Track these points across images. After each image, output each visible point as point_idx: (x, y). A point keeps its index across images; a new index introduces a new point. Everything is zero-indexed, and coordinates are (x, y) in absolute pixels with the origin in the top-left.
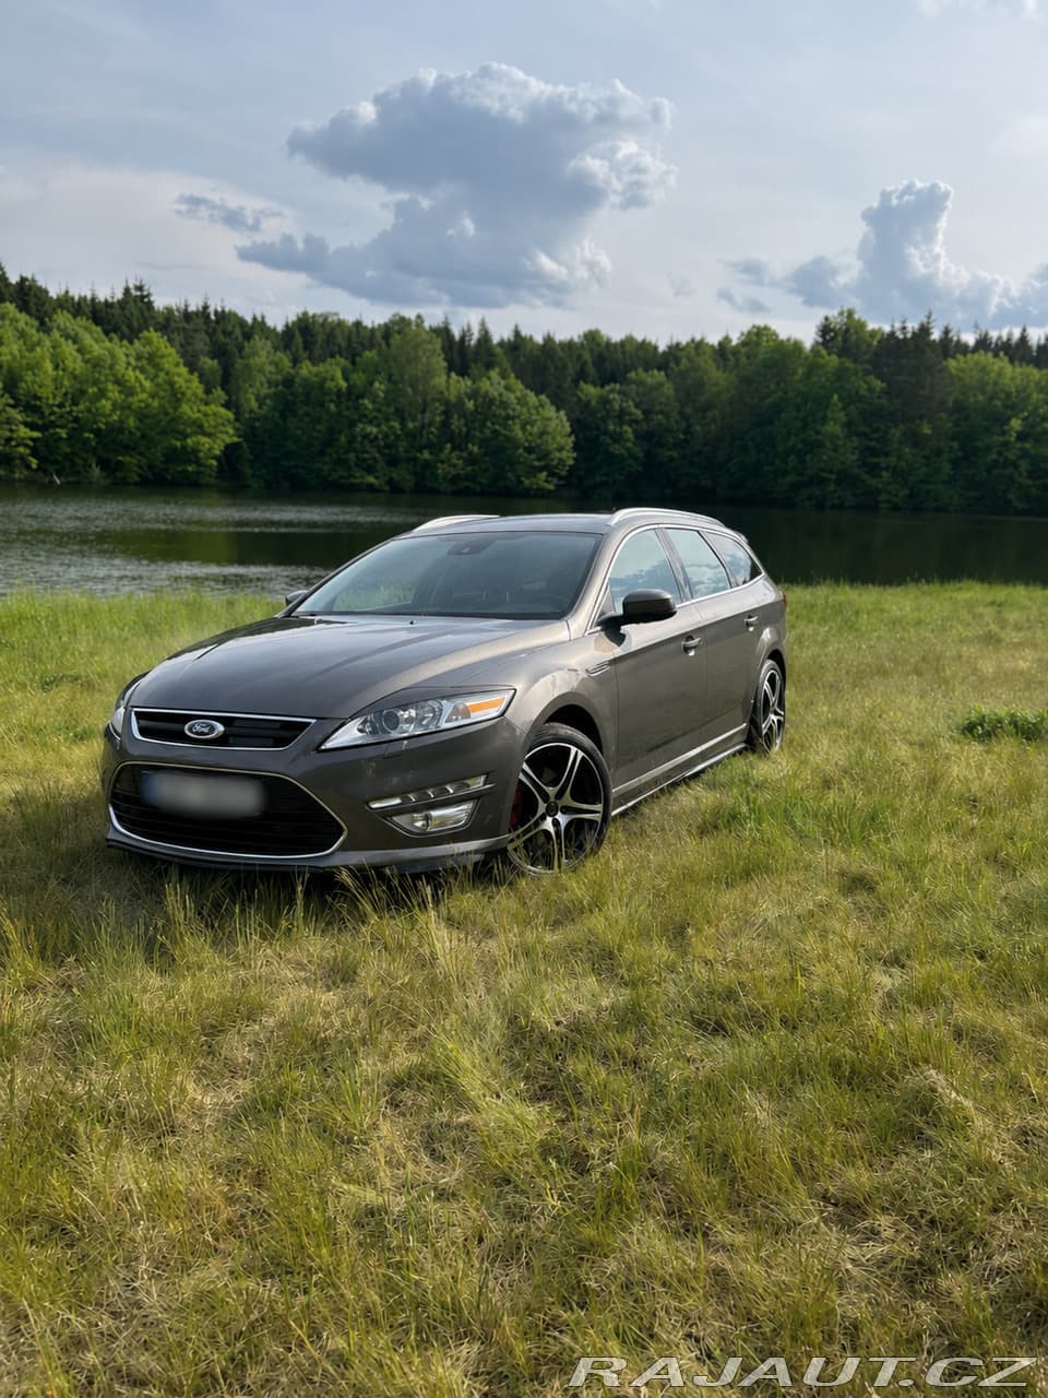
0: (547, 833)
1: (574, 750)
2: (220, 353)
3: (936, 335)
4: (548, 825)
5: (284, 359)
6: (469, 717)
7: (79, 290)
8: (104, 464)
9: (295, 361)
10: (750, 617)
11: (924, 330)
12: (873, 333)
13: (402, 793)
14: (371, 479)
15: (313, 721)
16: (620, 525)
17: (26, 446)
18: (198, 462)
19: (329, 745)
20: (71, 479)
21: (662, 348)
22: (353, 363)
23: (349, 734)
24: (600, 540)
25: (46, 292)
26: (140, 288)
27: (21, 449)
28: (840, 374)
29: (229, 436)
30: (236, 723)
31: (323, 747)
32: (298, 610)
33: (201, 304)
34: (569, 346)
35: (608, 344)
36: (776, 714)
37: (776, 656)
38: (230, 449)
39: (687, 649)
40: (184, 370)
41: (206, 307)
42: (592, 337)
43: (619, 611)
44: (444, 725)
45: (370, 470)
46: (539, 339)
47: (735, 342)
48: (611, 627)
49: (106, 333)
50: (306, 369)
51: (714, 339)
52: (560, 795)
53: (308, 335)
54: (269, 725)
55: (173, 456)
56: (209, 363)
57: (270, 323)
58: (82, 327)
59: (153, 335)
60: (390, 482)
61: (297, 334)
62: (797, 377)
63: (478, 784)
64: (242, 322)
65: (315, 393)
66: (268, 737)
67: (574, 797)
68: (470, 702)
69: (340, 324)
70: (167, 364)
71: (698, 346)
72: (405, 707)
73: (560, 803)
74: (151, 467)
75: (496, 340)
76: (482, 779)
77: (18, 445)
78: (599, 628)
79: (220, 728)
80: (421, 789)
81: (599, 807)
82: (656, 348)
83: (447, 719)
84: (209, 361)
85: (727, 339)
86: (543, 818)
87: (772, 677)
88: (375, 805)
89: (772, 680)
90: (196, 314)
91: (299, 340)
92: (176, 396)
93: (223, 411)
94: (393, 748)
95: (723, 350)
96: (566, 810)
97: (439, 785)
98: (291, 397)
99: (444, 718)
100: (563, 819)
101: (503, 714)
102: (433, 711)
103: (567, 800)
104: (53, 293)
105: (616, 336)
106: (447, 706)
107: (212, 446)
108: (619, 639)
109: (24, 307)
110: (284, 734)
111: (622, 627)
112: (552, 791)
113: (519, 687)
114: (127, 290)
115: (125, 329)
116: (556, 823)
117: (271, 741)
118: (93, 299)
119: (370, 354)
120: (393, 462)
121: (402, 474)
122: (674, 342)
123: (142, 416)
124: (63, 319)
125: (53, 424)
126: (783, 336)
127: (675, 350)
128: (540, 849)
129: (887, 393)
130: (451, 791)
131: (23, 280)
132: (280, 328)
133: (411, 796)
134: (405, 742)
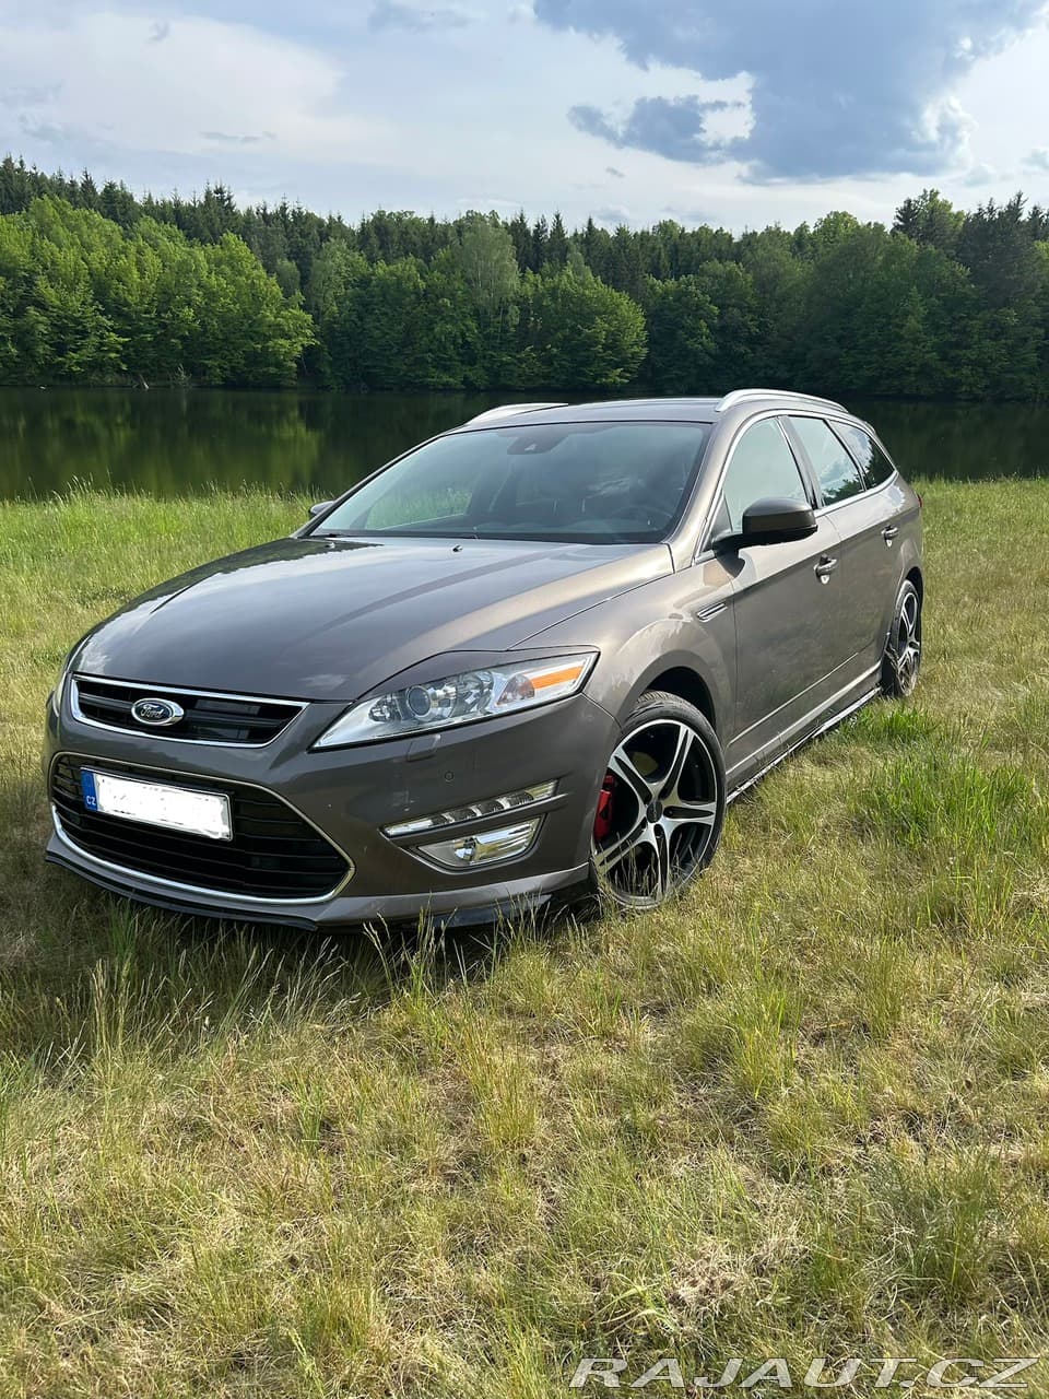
0: (646, 846)
1: (684, 728)
2: (298, 255)
3: (1025, 216)
4: (649, 835)
5: (359, 259)
6: (532, 694)
7: (162, 194)
8: (191, 369)
9: (372, 260)
10: (889, 529)
11: (1014, 210)
12: (959, 216)
13: (434, 814)
14: (446, 378)
15: (304, 705)
16: (733, 410)
17: (117, 352)
18: (279, 365)
19: (323, 742)
20: (159, 383)
21: (737, 238)
22: (428, 262)
23: (357, 725)
24: (710, 429)
25: (131, 198)
26: (220, 191)
27: (113, 355)
28: (922, 259)
29: (307, 339)
30: (199, 705)
31: (317, 745)
32: (322, 526)
33: (279, 204)
34: (644, 236)
35: (683, 235)
36: (911, 645)
37: (914, 575)
38: (308, 350)
39: (819, 574)
40: (263, 272)
41: (284, 208)
42: (666, 228)
43: (738, 529)
44: (494, 708)
45: (446, 369)
46: (612, 233)
47: (811, 230)
48: (727, 550)
49: (189, 237)
50: (381, 269)
51: (790, 228)
52: (664, 793)
53: (385, 234)
54: (245, 709)
55: (254, 359)
56: (288, 265)
57: (346, 223)
58: (163, 233)
59: (231, 237)
60: (466, 381)
61: (373, 235)
62: (876, 266)
63: (544, 794)
64: (321, 222)
65: (392, 294)
66: (240, 727)
67: (683, 796)
68: (532, 674)
69: (415, 222)
70: (247, 267)
71: (774, 235)
72: (438, 683)
73: (665, 804)
74: (233, 369)
75: (569, 234)
76: (550, 787)
77: (109, 351)
78: (711, 553)
79: (177, 711)
80: (463, 805)
81: (712, 807)
82: (731, 238)
83: (500, 699)
84: (286, 262)
85: (803, 228)
86: (643, 824)
87: (910, 599)
88: (393, 831)
89: (909, 605)
90: (276, 216)
91: (374, 241)
92: (257, 299)
93: (301, 313)
94: (419, 745)
95: (800, 240)
96: (672, 812)
97: (489, 800)
98: (368, 297)
99: (494, 695)
100: (668, 825)
101: (579, 690)
102: (481, 687)
103: (674, 800)
104: (139, 199)
105: (691, 227)
106: (500, 679)
107: (290, 348)
108: (735, 566)
109: (111, 214)
110: (265, 722)
111: (740, 551)
112: (655, 787)
113: (604, 645)
114: (208, 194)
115: (207, 233)
116: (659, 830)
117: (245, 733)
118: (178, 204)
119: (442, 253)
120: (471, 361)
121: (477, 374)
122: (750, 231)
123: (223, 320)
124: (147, 224)
125: (140, 330)
126: (862, 221)
127: (750, 239)
128: (638, 871)
129: (973, 278)
130: (507, 806)
131: (110, 188)
132: (356, 227)
133: (446, 816)
134: (438, 736)
